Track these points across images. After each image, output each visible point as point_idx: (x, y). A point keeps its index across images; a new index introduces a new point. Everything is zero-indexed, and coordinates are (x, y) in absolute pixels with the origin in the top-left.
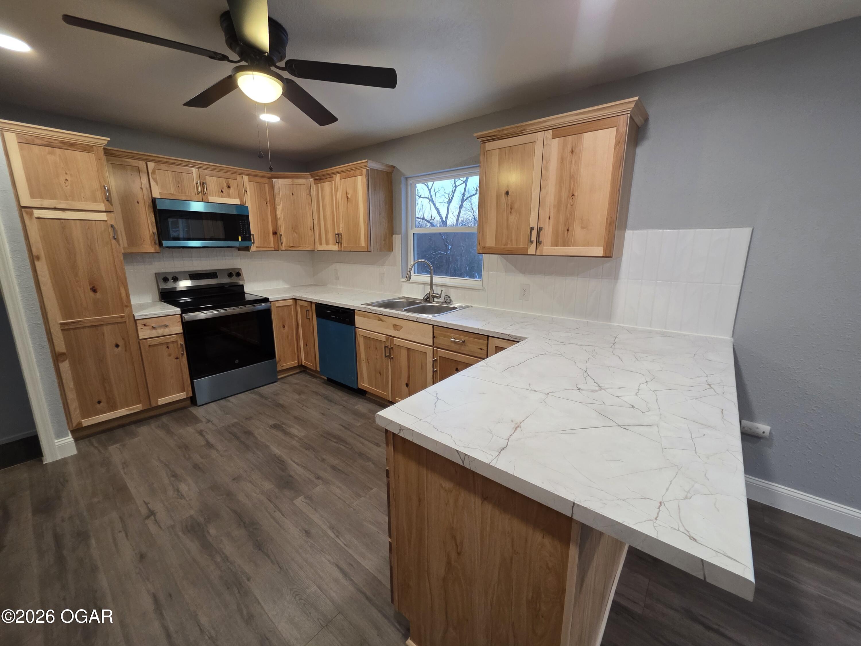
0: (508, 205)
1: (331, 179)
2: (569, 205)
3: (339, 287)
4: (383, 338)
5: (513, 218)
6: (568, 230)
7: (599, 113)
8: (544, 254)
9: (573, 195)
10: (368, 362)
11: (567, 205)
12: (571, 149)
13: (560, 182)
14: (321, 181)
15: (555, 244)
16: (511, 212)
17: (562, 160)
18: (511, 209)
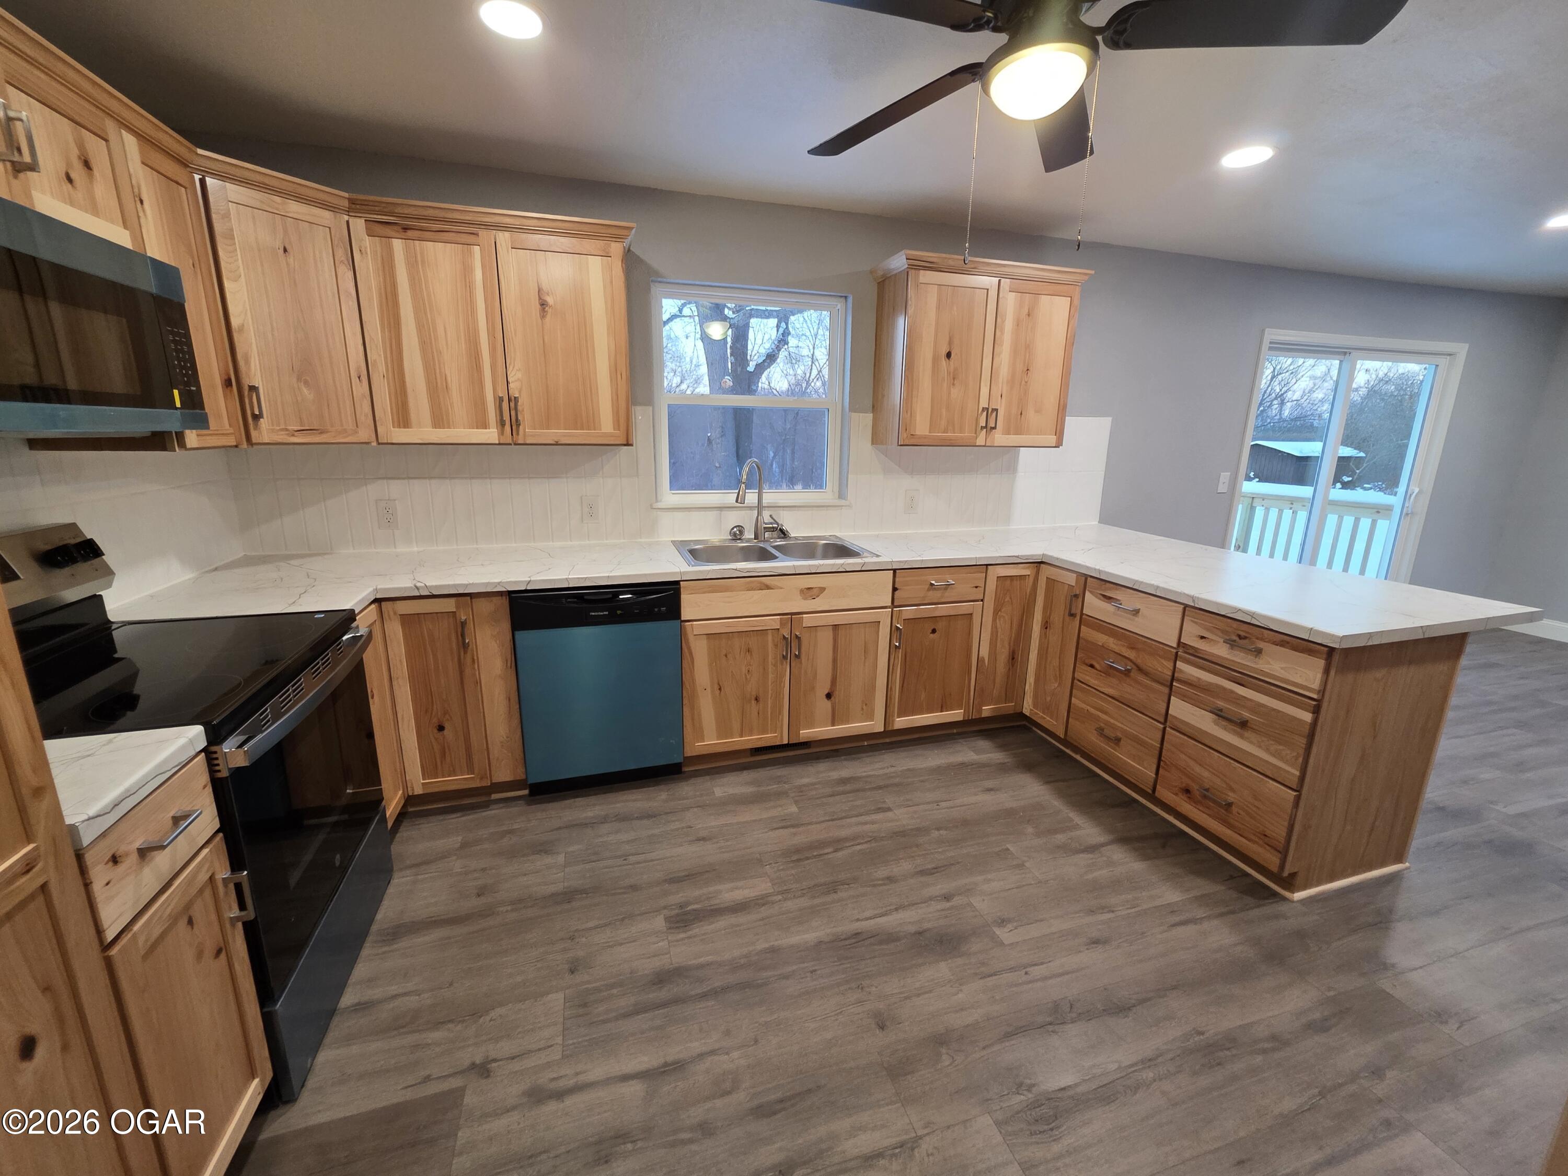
0: (950, 373)
1: (471, 239)
2: (1023, 382)
3: (401, 549)
4: (774, 623)
5: (956, 393)
6: (1021, 414)
7: (1060, 276)
8: (995, 445)
9: (1028, 370)
10: (720, 689)
11: (1021, 381)
12: (1027, 311)
13: (1015, 352)
14: (410, 233)
15: (1007, 432)
16: (954, 384)
17: (1018, 323)
18: (954, 379)
